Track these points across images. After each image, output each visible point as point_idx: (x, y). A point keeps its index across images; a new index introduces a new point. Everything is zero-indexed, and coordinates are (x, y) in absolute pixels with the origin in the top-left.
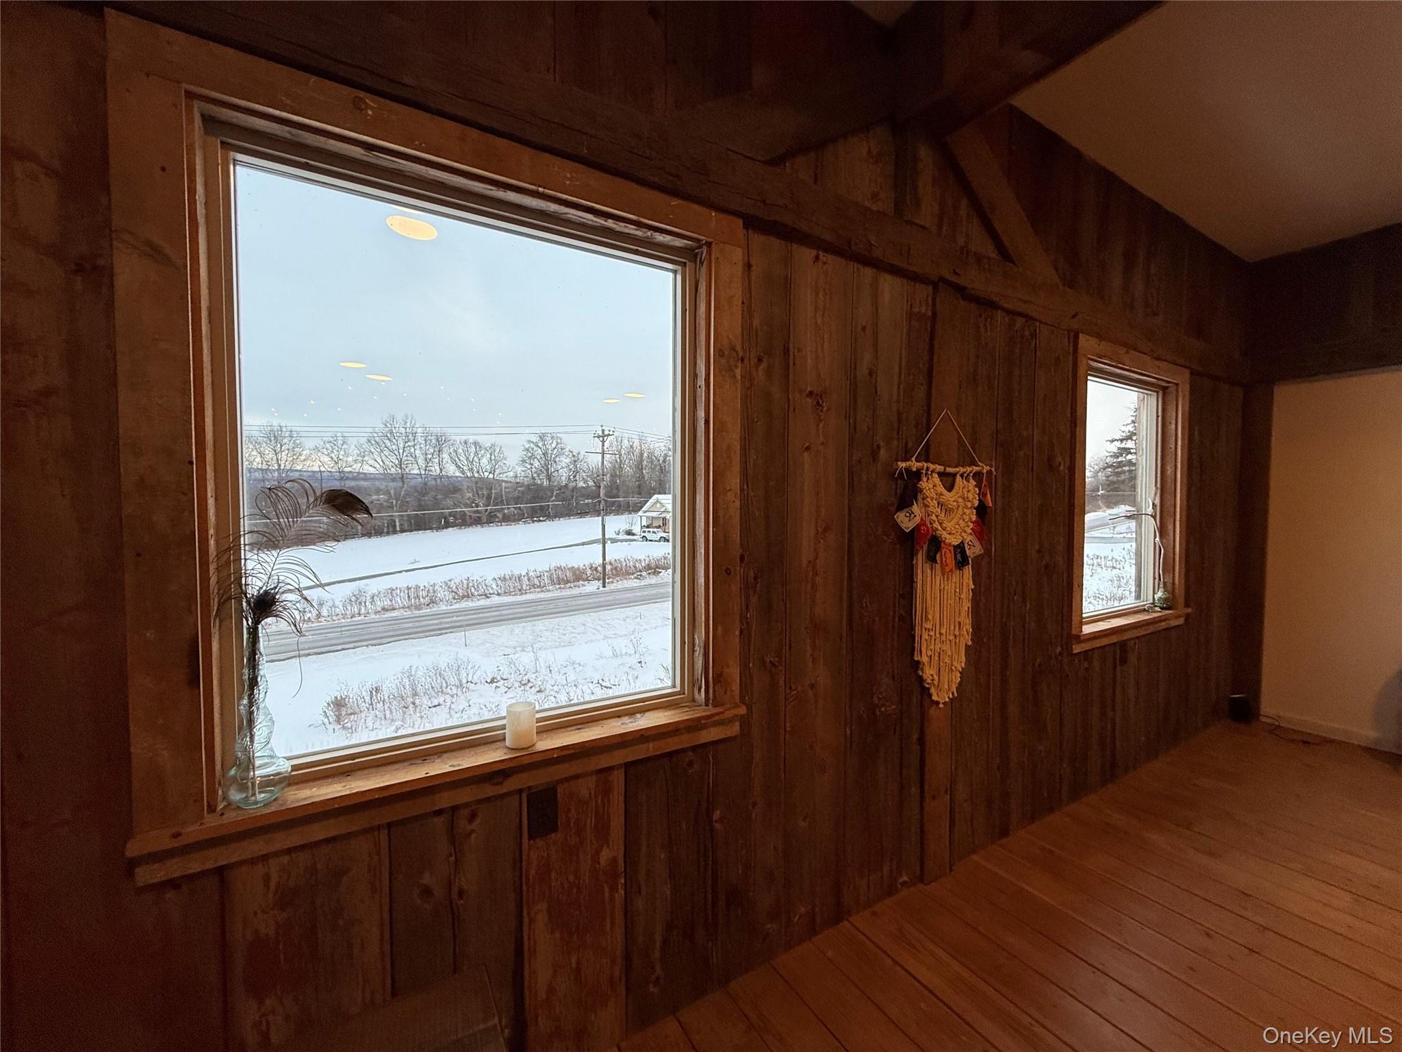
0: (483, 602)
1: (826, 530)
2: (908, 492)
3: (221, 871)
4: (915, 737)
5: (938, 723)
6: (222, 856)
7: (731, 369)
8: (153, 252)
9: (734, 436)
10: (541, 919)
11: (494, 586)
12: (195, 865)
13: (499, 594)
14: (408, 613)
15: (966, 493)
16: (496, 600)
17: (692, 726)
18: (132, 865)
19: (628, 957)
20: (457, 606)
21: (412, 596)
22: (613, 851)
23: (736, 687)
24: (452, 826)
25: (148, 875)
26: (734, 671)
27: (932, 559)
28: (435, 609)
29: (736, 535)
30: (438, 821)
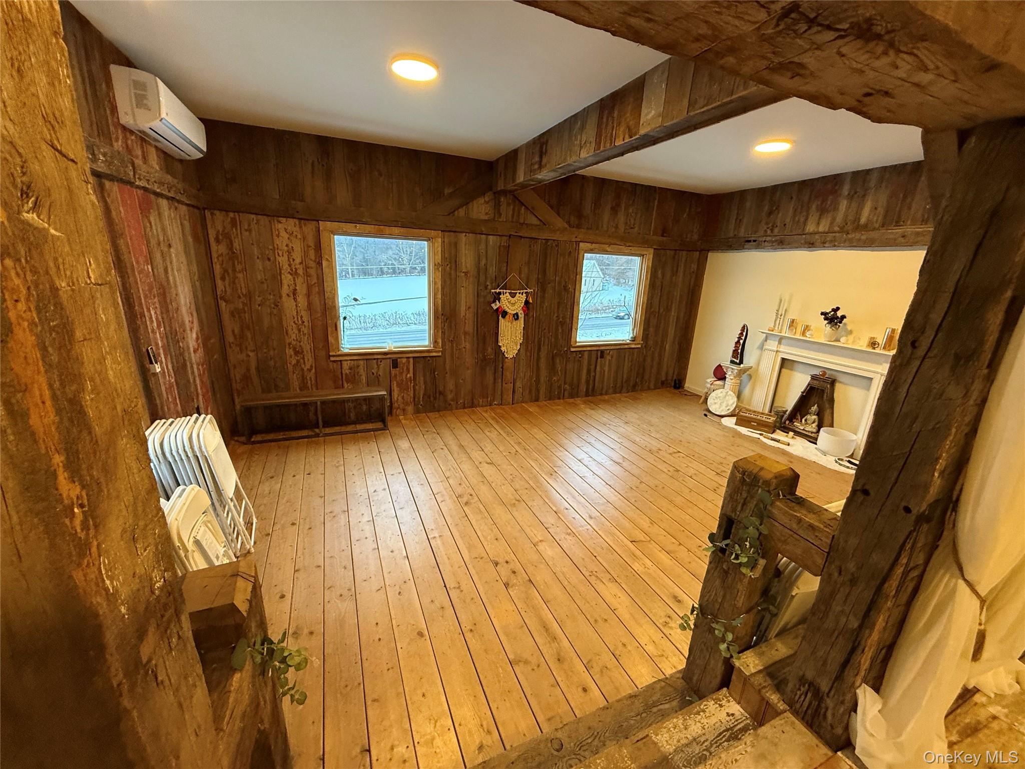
0: (405, 328)
1: (469, 308)
2: (497, 297)
3: (341, 361)
4: (501, 366)
5: (509, 364)
6: (341, 358)
7: (438, 269)
8: (327, 260)
9: (439, 285)
10: (395, 385)
11: (412, 318)
12: (338, 359)
13: (415, 324)
14: (360, 332)
15: (521, 298)
16: (413, 327)
17: (428, 351)
18: (330, 356)
19: (414, 398)
20: (389, 330)
21: (362, 321)
22: (410, 375)
23: (440, 345)
24: (377, 363)
25: (332, 359)
26: (440, 341)
27: (504, 317)
28: (376, 331)
29: (440, 308)
30: (375, 361)
